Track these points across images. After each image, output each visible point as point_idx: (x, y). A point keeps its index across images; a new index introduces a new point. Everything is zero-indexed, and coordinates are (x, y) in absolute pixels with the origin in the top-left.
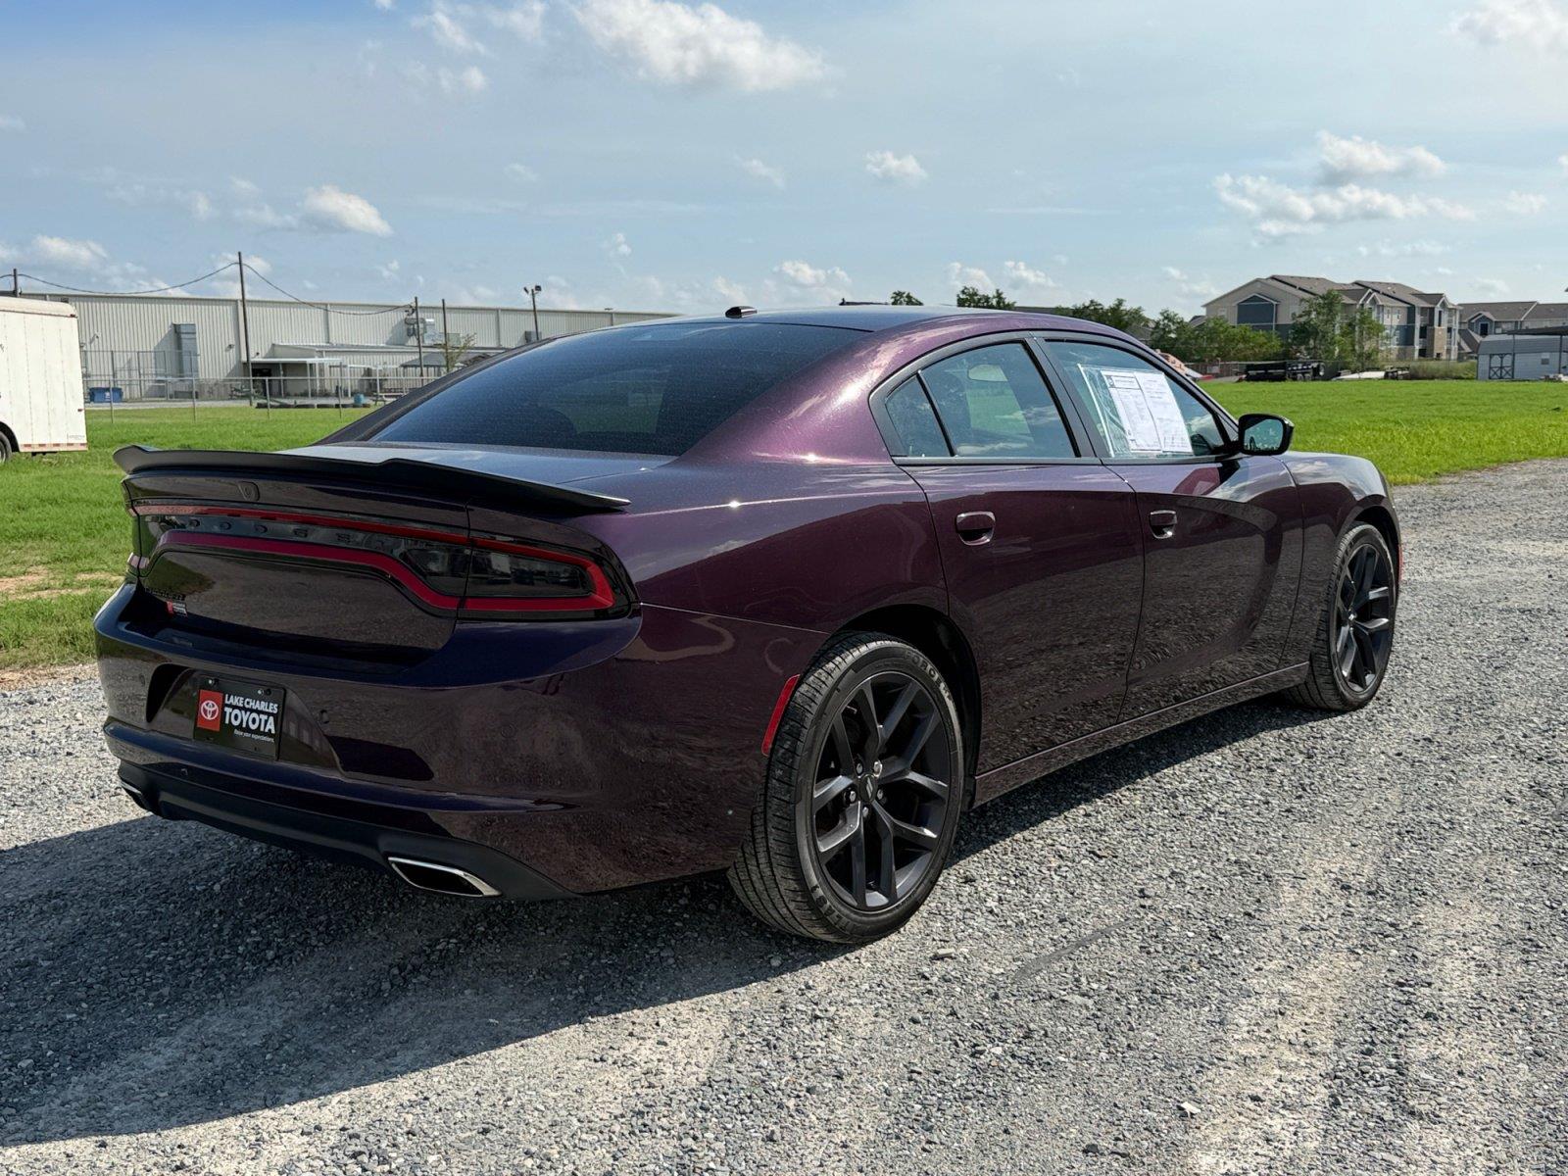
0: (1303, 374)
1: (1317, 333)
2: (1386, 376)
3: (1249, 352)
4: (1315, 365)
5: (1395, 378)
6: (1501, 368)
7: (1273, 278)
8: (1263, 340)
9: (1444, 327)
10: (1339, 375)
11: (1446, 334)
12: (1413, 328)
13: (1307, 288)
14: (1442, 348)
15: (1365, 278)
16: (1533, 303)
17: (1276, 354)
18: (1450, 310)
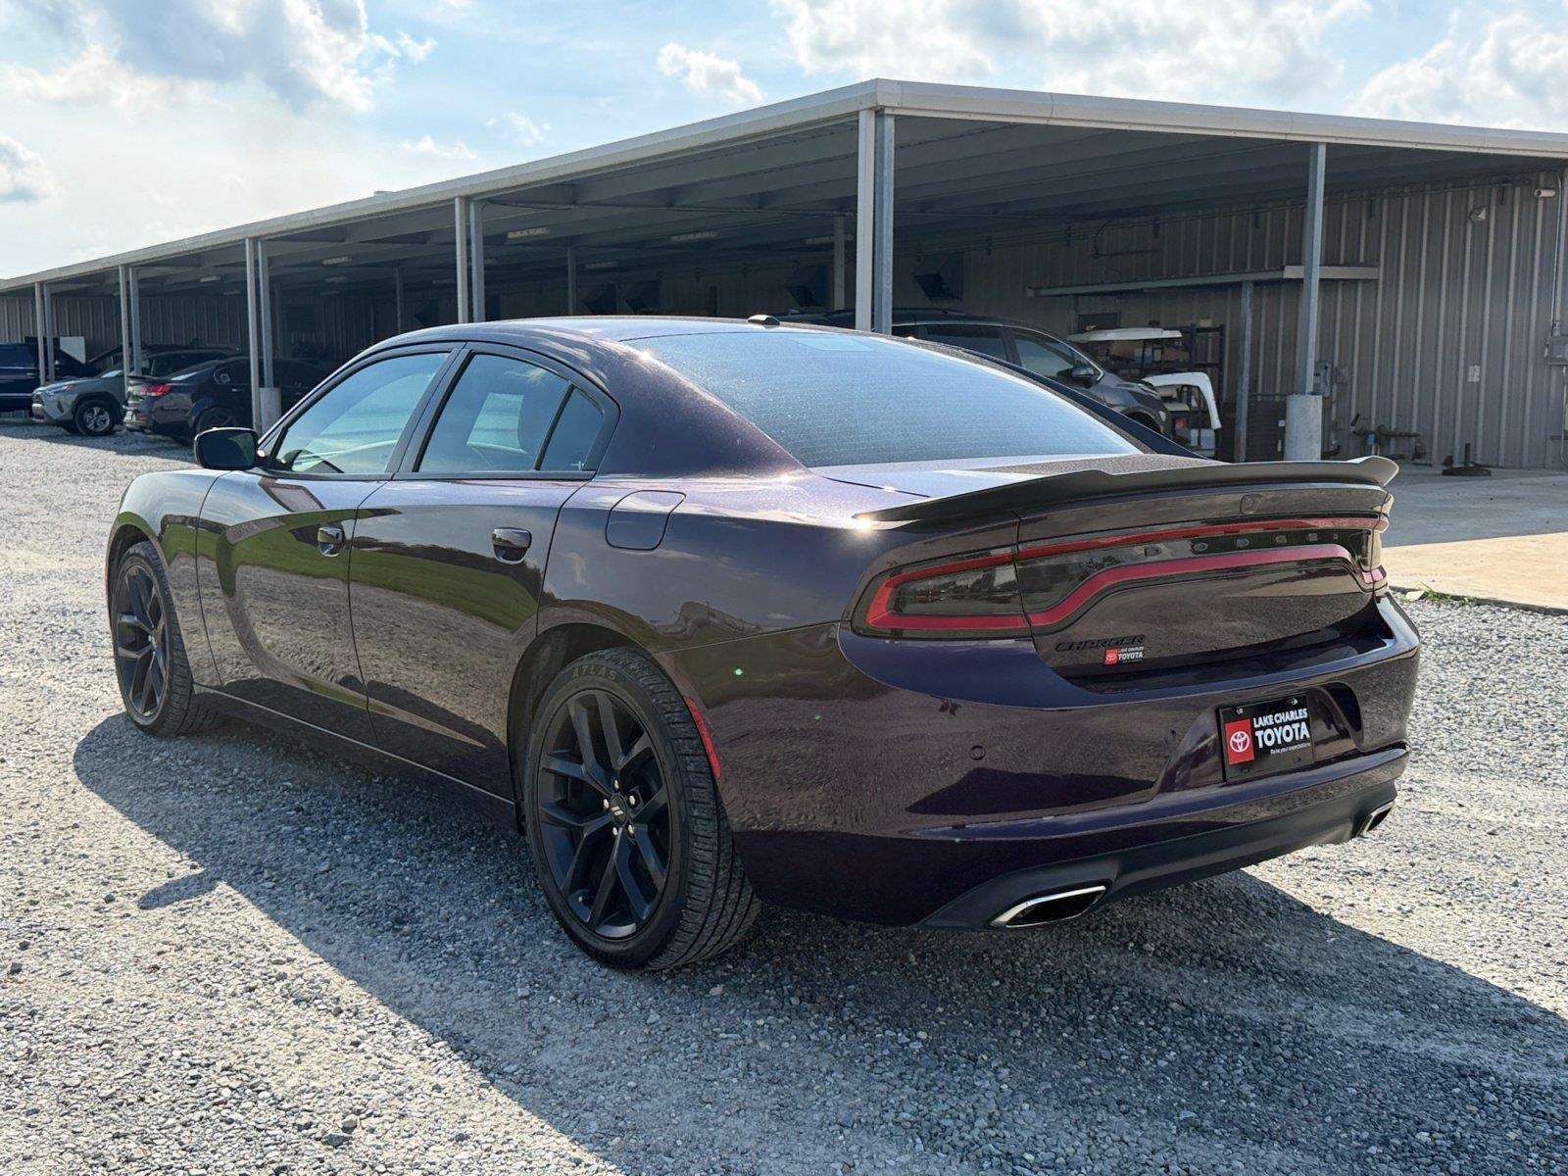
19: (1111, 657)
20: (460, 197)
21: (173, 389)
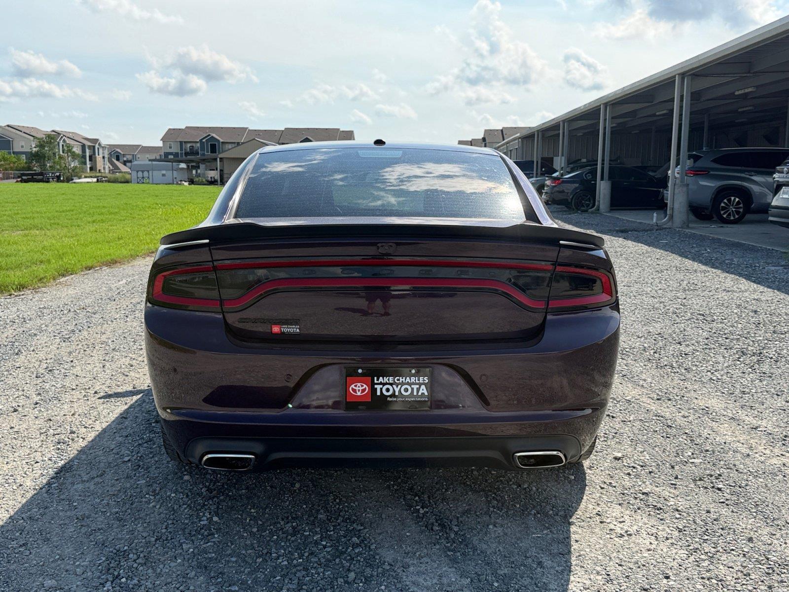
0: (53, 179)
1: (45, 157)
2: (98, 181)
3: (8, 166)
4: (58, 174)
5: (102, 182)
6: (143, 178)
7: (8, 126)
8: (14, 160)
9: (101, 156)
10: (72, 180)
11: (102, 159)
12: (85, 156)
13: (28, 132)
14: (101, 166)
15: (58, 129)
16: (139, 146)
17: (23, 167)
18: (103, 147)
19: (276, 329)
20: (679, 74)
21: (563, 182)
